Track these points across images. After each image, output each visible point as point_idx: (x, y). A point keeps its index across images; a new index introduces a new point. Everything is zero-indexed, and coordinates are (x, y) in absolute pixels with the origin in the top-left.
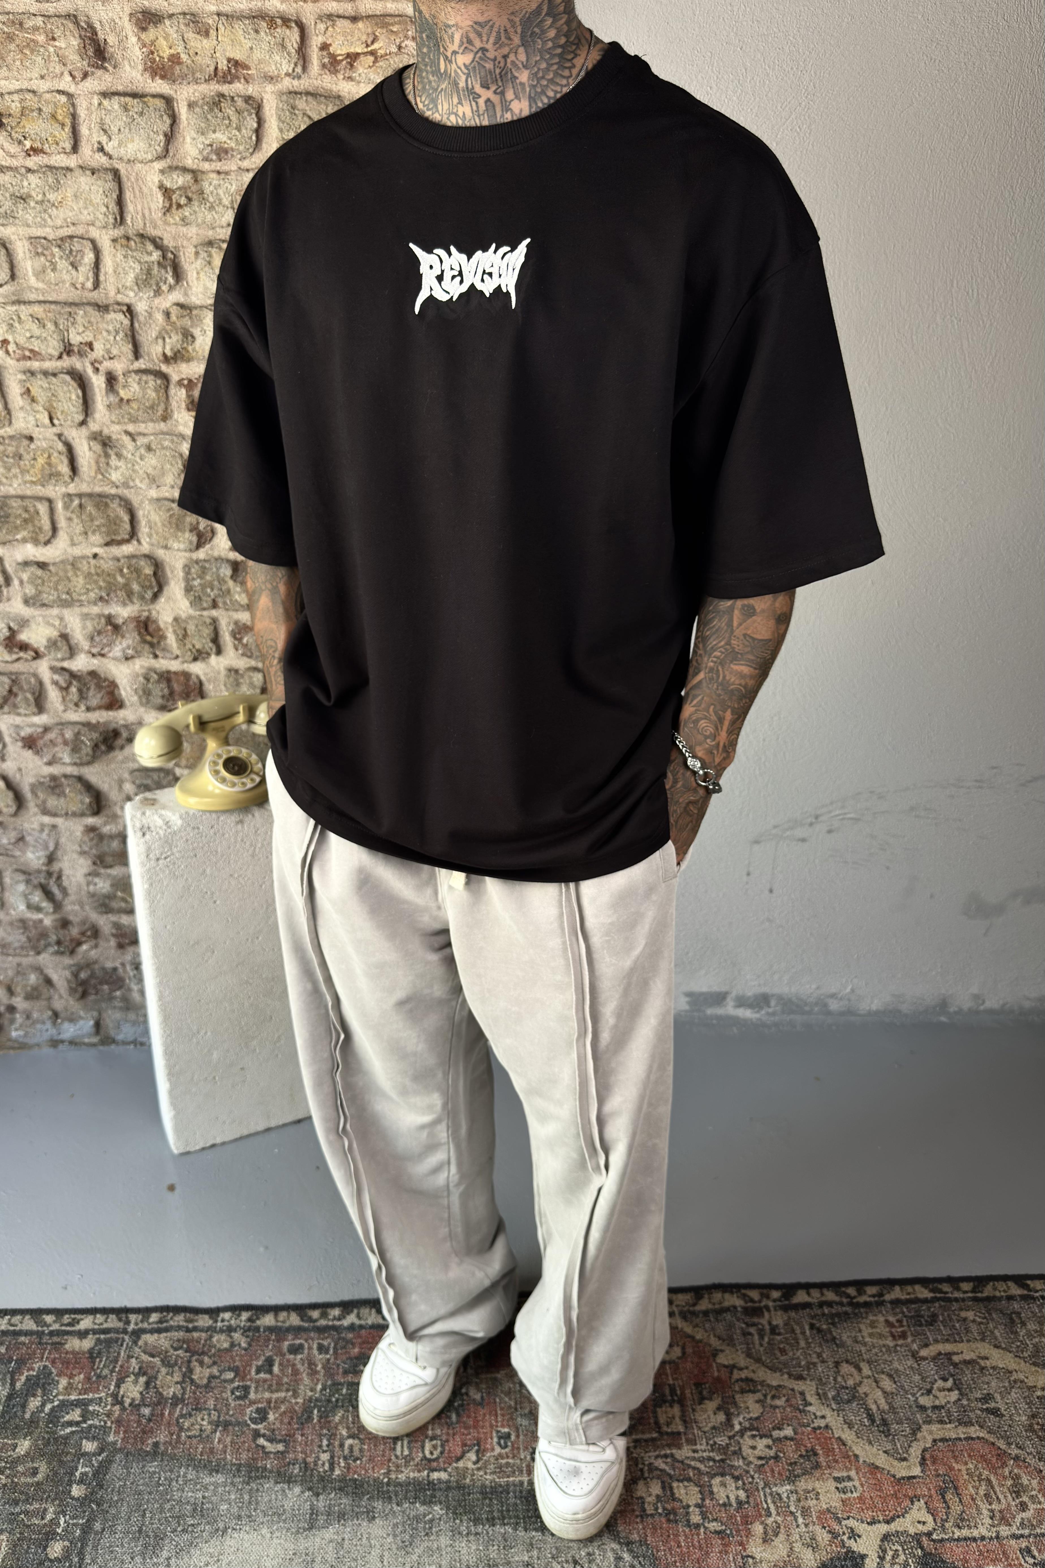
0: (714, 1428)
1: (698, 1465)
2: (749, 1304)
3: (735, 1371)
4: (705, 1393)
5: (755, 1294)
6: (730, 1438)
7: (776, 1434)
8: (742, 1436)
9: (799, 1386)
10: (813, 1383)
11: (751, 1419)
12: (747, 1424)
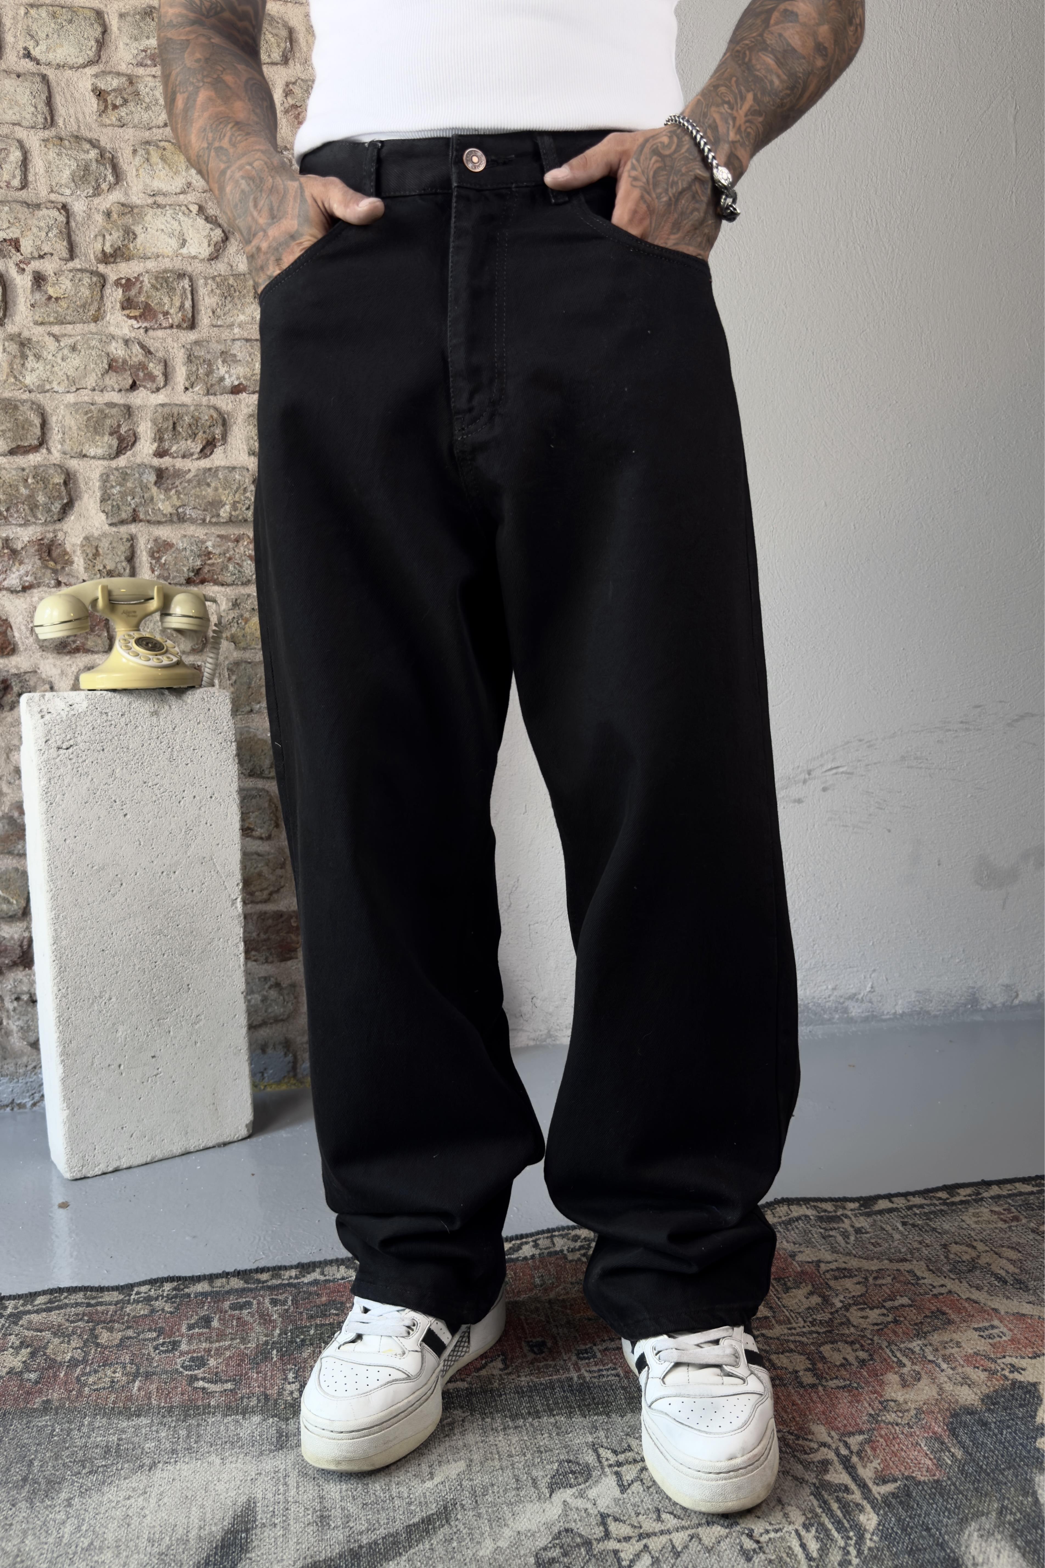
0: (809, 1308)
1: (798, 1338)
2: (823, 1214)
3: (822, 1265)
4: (789, 1284)
5: (829, 1207)
6: (832, 1313)
7: (889, 1304)
8: (847, 1310)
9: (907, 1266)
10: (922, 1263)
11: (854, 1296)
12: (851, 1302)
